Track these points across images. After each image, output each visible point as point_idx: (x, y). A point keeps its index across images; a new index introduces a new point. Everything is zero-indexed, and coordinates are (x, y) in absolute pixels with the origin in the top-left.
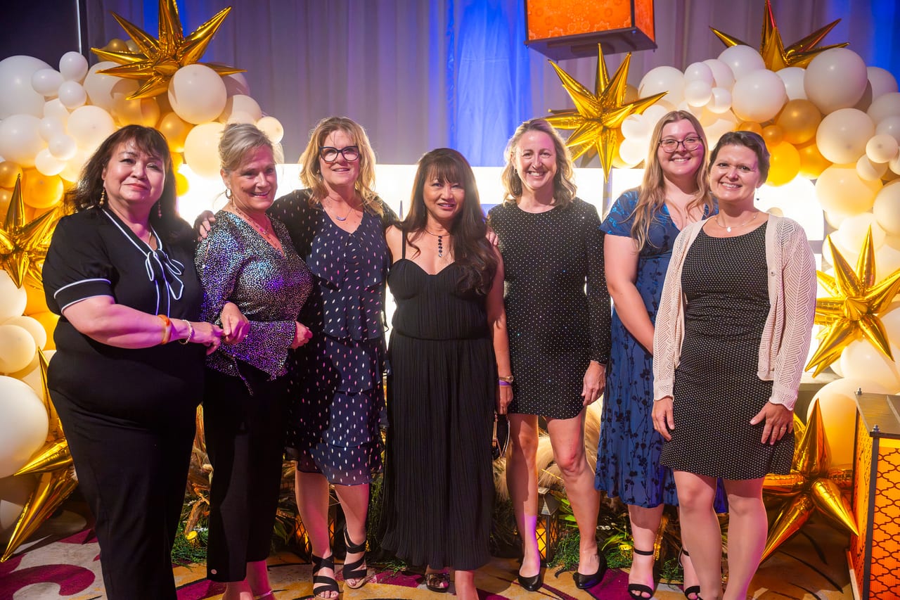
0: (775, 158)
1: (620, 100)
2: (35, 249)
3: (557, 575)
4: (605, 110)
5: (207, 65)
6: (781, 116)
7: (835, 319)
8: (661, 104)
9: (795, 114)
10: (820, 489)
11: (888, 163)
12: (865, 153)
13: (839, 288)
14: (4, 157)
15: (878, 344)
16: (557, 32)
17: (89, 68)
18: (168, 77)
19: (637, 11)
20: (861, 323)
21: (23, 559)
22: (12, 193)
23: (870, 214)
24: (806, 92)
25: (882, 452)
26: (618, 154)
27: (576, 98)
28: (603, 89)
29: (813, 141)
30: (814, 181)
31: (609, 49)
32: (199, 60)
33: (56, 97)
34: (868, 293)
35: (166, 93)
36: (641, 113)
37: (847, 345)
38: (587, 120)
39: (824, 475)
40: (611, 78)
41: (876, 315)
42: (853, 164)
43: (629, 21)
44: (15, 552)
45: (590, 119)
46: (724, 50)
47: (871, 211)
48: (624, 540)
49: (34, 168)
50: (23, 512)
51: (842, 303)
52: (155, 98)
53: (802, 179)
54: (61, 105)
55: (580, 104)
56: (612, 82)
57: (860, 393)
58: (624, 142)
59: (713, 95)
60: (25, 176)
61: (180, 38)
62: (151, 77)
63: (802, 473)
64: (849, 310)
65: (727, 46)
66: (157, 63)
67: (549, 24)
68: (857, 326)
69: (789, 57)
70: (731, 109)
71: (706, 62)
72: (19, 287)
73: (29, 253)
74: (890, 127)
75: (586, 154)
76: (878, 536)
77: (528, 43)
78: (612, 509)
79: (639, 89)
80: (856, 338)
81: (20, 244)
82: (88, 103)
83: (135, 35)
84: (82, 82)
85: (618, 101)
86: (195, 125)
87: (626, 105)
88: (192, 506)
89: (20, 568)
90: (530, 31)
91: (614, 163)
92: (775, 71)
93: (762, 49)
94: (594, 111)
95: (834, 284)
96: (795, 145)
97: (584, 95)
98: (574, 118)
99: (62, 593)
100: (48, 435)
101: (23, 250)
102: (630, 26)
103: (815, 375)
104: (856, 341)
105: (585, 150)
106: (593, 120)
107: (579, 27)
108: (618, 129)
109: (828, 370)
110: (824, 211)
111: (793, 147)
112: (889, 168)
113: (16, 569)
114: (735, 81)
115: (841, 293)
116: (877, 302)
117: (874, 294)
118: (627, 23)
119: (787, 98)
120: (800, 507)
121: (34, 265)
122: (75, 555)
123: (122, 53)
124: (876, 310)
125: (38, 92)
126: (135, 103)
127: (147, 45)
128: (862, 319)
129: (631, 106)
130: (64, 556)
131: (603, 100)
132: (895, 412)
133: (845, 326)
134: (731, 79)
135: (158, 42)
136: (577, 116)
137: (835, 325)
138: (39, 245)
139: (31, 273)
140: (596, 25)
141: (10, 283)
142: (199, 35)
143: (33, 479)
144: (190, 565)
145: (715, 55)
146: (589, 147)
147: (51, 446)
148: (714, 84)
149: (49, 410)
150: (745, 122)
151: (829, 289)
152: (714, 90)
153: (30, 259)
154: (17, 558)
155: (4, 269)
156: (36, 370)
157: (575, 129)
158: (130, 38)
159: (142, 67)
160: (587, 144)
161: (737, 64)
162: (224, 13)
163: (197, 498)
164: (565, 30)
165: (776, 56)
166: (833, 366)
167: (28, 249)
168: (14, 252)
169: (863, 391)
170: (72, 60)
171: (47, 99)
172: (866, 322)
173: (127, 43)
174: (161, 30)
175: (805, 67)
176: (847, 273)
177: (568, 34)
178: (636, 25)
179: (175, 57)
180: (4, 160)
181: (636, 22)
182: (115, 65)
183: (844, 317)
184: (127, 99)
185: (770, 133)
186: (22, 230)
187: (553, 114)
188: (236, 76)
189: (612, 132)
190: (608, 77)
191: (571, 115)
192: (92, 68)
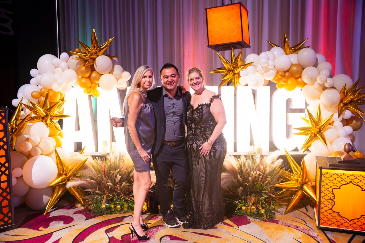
0: (289, 82)
1: (239, 64)
2: (52, 115)
4: (234, 68)
5: (106, 55)
6: (291, 69)
7: (309, 133)
8: (252, 66)
9: (295, 68)
10: (305, 187)
11: (324, 84)
12: (317, 81)
13: (310, 123)
14: (43, 86)
15: (322, 141)
16: (218, 42)
17: (69, 57)
18: (94, 59)
19: (244, 36)
20: (317, 135)
21: (51, 214)
22: (45, 98)
23: (319, 100)
24: (298, 61)
25: (323, 174)
26: (239, 82)
27: (225, 64)
28: (233, 61)
29: (300, 77)
30: (301, 90)
31: (235, 48)
32: (104, 54)
33: (59, 67)
34: (319, 125)
35: (93, 64)
36: (246, 69)
37: (313, 142)
38: (229, 71)
39: (306, 183)
40: (236, 57)
41: (322, 132)
42: (313, 84)
43: (241, 39)
44: (48, 212)
45: (229, 70)
47: (319, 99)
48: (243, 206)
49: (52, 89)
50: (50, 199)
51: (311, 128)
52: (90, 66)
53: (298, 89)
54: (60, 69)
55: (226, 66)
56: (236, 59)
57: (317, 156)
58: (241, 78)
59: (269, 63)
60: (49, 92)
61: (98, 47)
62: (88, 60)
63: (300, 183)
64: (313, 130)
65: (273, 47)
66: (91, 55)
67: (216, 40)
68: (316, 136)
69: (292, 50)
70: (274, 67)
71: (266, 52)
72: (48, 127)
73: (50, 116)
74: (324, 72)
75: (228, 82)
76: (322, 200)
77: (208, 46)
78: (239, 196)
79: (245, 61)
80: (316, 139)
81: (48, 113)
82: (69, 68)
83: (84, 47)
84: (67, 62)
85: (238, 65)
86: (102, 75)
87: (241, 66)
88: (103, 197)
89: (50, 216)
90: (209, 42)
91: (237, 84)
92: (288, 55)
93: (283, 48)
94: (231, 68)
95: (309, 122)
96: (295, 78)
97: (227, 63)
99: (64, 223)
100: (58, 175)
101: (48, 116)
103: (304, 152)
104: (316, 140)
105: (228, 81)
106: (231, 71)
107: (225, 41)
108: (239, 74)
109: (307, 150)
110: (305, 99)
111: (294, 79)
112: (324, 85)
113: (49, 217)
114: (275, 58)
115: (311, 125)
116: (322, 127)
117: (321, 125)
118: (241, 40)
119: (292, 63)
120: (300, 193)
121: (52, 120)
122: (67, 213)
123: (79, 52)
124: (322, 130)
125: (53, 65)
126: (83, 68)
127: (87, 50)
128: (318, 133)
129: (243, 66)
130: (64, 213)
131: (233, 65)
132: (327, 162)
133: (313, 135)
135: (90, 48)
136: (225, 70)
137: (309, 135)
138: (53, 114)
139: (51, 123)
140: (231, 40)
141: (45, 126)
142: (103, 46)
143: (53, 189)
144: (104, 215)
145: (269, 50)
146: (229, 80)
147: (59, 178)
148: (269, 59)
149: (58, 166)
150: (279, 71)
151: (307, 124)
152: (269, 61)
153: (51, 118)
154: (49, 214)
155: (42, 121)
156: (53, 153)
157: (225, 74)
159: (86, 57)
160: (229, 78)
161: (276, 53)
162: (111, 39)
163: (105, 194)
164: (221, 42)
165: (288, 50)
166: (309, 149)
167: (50, 115)
168: (46, 116)
169: (318, 156)
170: (64, 55)
171: (56, 67)
172: (319, 134)
173: (81, 49)
174: (92, 45)
175: (297, 54)
176: (312, 119)
177: (223, 43)
178: (244, 40)
179: (96, 53)
180: (42, 87)
182: (77, 56)
183: (312, 133)
184: (82, 67)
185: (287, 74)
186: (48, 109)
187: (217, 69)
188: (115, 59)
189: (237, 75)
191: (224, 69)
192: (70, 57)
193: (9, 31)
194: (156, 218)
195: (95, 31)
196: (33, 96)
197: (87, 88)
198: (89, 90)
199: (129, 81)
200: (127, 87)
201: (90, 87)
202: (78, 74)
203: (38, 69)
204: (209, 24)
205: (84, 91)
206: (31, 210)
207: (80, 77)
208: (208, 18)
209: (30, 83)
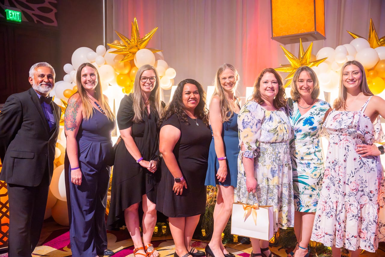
0: (374, 84)
1: (308, 61)
3: (279, 250)
5: (148, 49)
6: (377, 66)
8: (325, 62)
9: (383, 66)
16: (284, 33)
18: (134, 54)
19: (317, 25)
27: (290, 60)
28: (302, 56)
32: (146, 47)
33: (95, 62)
35: (133, 59)
36: (317, 66)
38: (295, 69)
43: (314, 29)
46: (353, 40)
52: (129, 62)
55: (292, 62)
56: (305, 54)
59: (347, 58)
61: (139, 39)
62: (128, 54)
65: (354, 38)
66: (131, 48)
67: (281, 31)
69: (381, 42)
71: (344, 45)
77: (273, 38)
79: (317, 56)
82: (105, 64)
83: (123, 38)
84: (103, 56)
90: (273, 33)
92: (374, 48)
93: (369, 39)
94: (298, 65)
97: (294, 59)
98: (290, 68)
102: (314, 31)
107: (294, 32)
111: (382, 79)
114: (357, 53)
118: (313, 30)
119: (379, 59)
123: (118, 45)
125: (88, 60)
126: (122, 64)
127: (127, 42)
129: (312, 63)
131: (301, 61)
134: (355, 51)
135: (131, 41)
140: (300, 31)
142: (146, 38)
145: (349, 43)
148: (348, 54)
152: (347, 56)
157: (290, 72)
158: (121, 40)
159: (125, 50)
161: (358, 45)
162: (155, 30)
165: (375, 42)
170: (100, 48)
173: (120, 41)
174: (132, 36)
177: (289, 34)
179: (137, 46)
181: (317, 29)
182: (115, 49)
184: (119, 62)
185: (372, 74)
187: (282, 66)
188: (159, 53)
190: (304, 52)
191: (289, 67)
192: (107, 51)
193: (53, 22)
194: (198, 245)
195: (136, 20)
196: (65, 95)
197: (126, 87)
198: (128, 90)
199: (174, 78)
200: (171, 87)
201: (130, 86)
202: (115, 70)
203: (72, 64)
204: (274, 11)
205: (123, 90)
206: (58, 225)
207: (118, 74)
208: (273, 3)
209: (63, 80)
